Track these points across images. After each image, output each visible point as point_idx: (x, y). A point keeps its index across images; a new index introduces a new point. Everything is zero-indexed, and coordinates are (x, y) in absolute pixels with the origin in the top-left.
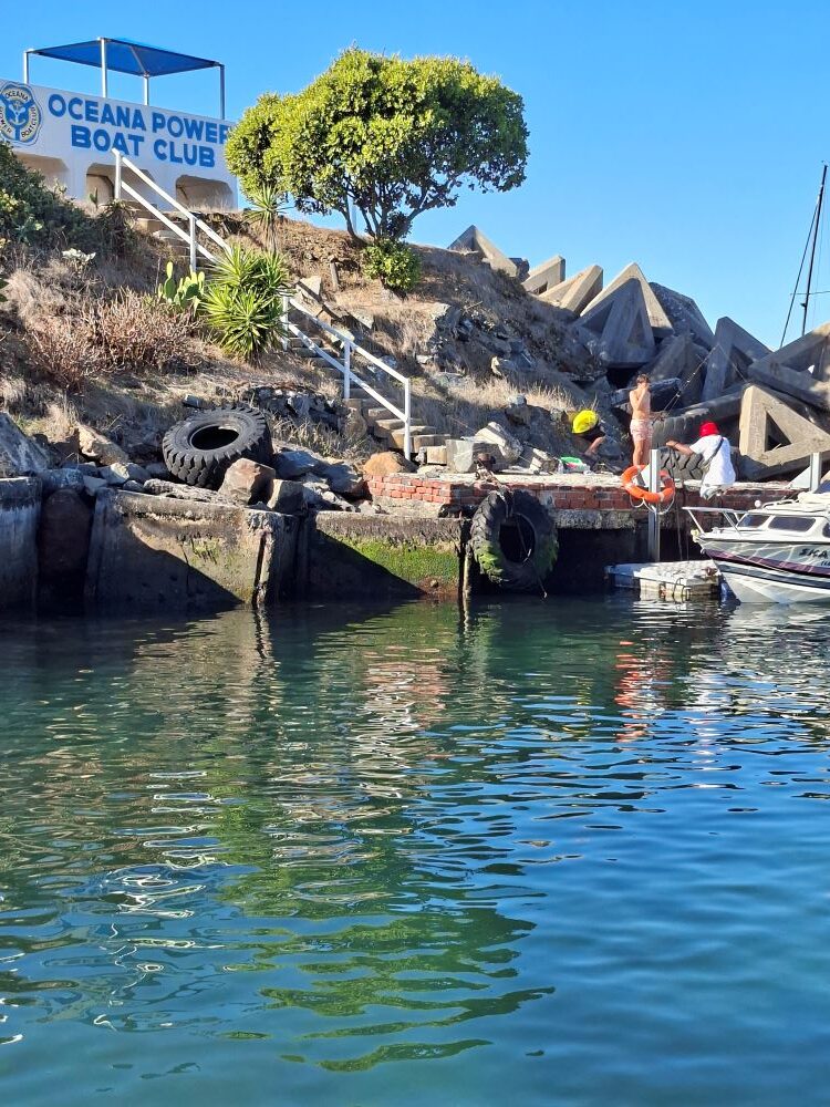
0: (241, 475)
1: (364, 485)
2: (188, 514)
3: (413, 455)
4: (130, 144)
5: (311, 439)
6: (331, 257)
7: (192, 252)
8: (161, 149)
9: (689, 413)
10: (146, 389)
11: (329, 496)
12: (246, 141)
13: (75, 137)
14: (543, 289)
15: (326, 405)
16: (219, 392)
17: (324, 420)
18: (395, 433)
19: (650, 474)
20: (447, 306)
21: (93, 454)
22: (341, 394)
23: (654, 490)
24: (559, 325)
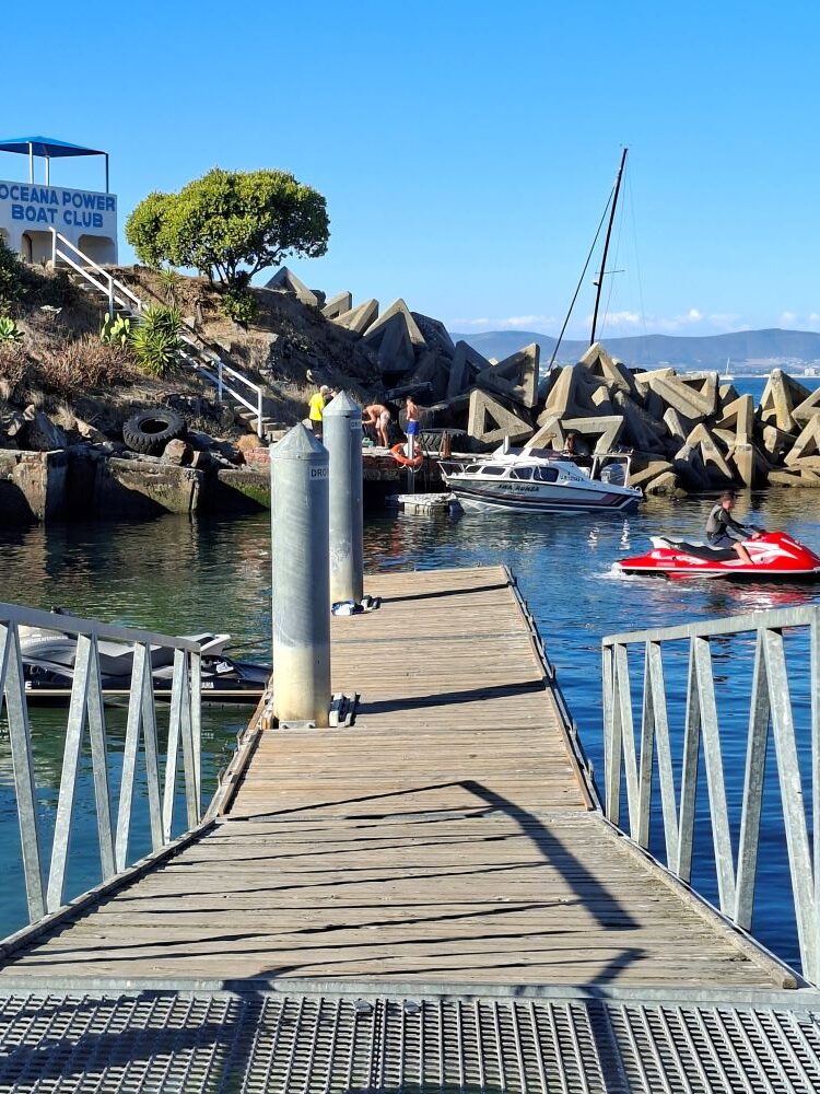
0: (174, 449)
1: (241, 455)
2: (151, 470)
3: (264, 436)
4: (48, 215)
5: (203, 426)
6: (195, 299)
7: (111, 300)
8: (68, 217)
9: (437, 407)
10: (107, 395)
11: (224, 461)
12: (143, 226)
13: (14, 212)
14: (336, 315)
15: (209, 405)
16: (148, 397)
17: (209, 414)
18: (252, 422)
19: (408, 448)
20: (277, 336)
21: (89, 436)
22: (217, 396)
23: (411, 458)
24: (349, 343)
